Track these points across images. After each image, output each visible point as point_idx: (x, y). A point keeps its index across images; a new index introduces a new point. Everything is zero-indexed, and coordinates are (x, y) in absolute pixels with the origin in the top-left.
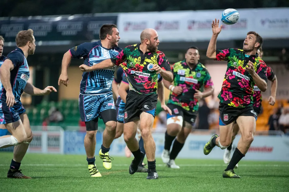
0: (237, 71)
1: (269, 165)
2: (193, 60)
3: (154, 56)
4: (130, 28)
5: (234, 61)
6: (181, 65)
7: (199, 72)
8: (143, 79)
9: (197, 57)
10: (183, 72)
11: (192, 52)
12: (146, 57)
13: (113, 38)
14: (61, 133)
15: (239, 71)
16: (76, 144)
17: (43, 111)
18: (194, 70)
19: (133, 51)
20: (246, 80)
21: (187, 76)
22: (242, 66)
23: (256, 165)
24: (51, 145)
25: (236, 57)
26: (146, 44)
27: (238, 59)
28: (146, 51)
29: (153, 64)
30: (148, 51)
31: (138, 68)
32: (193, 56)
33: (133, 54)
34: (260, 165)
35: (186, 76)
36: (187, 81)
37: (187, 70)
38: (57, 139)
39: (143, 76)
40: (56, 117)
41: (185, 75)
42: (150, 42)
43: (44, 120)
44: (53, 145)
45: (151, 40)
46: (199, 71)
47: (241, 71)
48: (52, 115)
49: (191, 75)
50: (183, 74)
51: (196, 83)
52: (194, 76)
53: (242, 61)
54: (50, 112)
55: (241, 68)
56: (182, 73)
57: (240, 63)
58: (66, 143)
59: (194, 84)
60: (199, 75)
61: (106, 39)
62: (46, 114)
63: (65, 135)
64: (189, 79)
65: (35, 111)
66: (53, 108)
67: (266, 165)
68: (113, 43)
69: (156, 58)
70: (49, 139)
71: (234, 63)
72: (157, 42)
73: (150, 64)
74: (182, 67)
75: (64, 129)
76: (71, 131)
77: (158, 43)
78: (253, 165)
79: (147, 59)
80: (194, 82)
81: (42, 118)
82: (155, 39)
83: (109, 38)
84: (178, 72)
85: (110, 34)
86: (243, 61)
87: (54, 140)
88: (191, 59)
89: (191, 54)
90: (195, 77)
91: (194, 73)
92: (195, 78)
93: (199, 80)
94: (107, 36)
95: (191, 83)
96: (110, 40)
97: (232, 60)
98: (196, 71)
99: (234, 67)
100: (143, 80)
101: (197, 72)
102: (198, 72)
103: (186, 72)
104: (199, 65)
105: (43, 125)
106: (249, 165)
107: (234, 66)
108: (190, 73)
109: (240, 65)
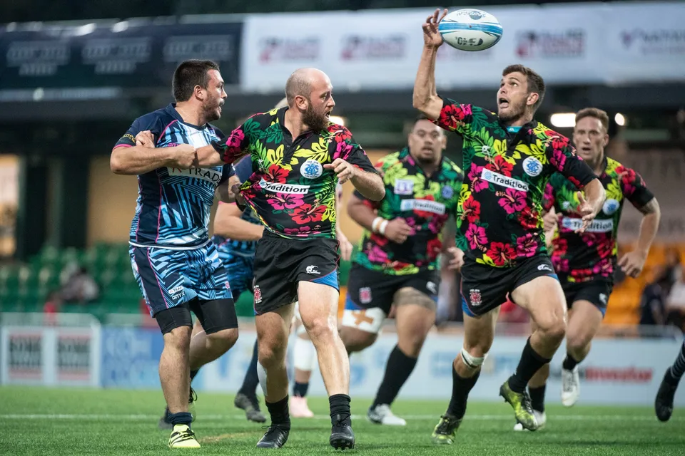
0: (493, 169)
1: (642, 418)
2: (430, 149)
3: (320, 139)
4: (276, 54)
5: (482, 142)
6: (400, 165)
7: (447, 183)
8: (290, 201)
9: (438, 143)
10: (408, 187)
11: (425, 129)
12: (299, 147)
13: (209, 95)
14: (94, 332)
15: (498, 169)
16: (133, 361)
17: (45, 275)
18: (435, 178)
19: (267, 130)
20: (517, 191)
21: (419, 195)
22: (504, 155)
23: (607, 417)
24: (66, 365)
25: (487, 133)
26: (300, 110)
27: (492, 138)
28: (301, 127)
29: (317, 159)
30: (305, 127)
31: (276, 175)
32: (429, 139)
33: (266, 138)
34: (618, 417)
35: (416, 196)
36: (418, 208)
37: (419, 179)
38: (82, 347)
39: (289, 192)
40: (81, 289)
41: (414, 193)
42: (310, 105)
43: (48, 298)
44: (72, 365)
45: (312, 99)
46: (446, 180)
47: (502, 168)
48: (69, 285)
49: (428, 193)
50: (409, 192)
51: (441, 213)
52: (435, 195)
53: (502, 142)
54: (64, 277)
55: (501, 161)
56: (406, 190)
57: (498, 147)
58: (106, 358)
59: (435, 215)
60: (448, 192)
61: (193, 99)
62: (54, 281)
63: (105, 338)
64: (424, 202)
65: (24, 274)
66: (72, 267)
67: (635, 418)
68: (210, 109)
69: (325, 144)
70: (61, 348)
71: (484, 147)
72: (329, 104)
73: (308, 160)
74: (405, 171)
75: (102, 320)
76: (119, 327)
77: (330, 107)
78: (599, 418)
79: (303, 150)
80: (435, 211)
81: (42, 292)
82: (322, 96)
83: (200, 96)
84: (395, 185)
85: (202, 87)
86: (505, 141)
87: (74, 351)
88: (424, 149)
89: (423, 134)
90: (438, 196)
91: (435, 187)
92: (438, 201)
93: (448, 206)
94: (196, 89)
95: (428, 213)
96: (201, 100)
97: (477, 141)
98: (440, 182)
99: (484, 158)
100: (289, 203)
101: (443, 185)
102: (445, 184)
103: (415, 185)
104: (445, 165)
105: (46, 311)
106: (588, 417)
107: (483, 156)
108: (426, 187)
109: (499, 153)
